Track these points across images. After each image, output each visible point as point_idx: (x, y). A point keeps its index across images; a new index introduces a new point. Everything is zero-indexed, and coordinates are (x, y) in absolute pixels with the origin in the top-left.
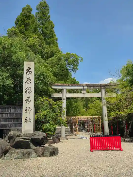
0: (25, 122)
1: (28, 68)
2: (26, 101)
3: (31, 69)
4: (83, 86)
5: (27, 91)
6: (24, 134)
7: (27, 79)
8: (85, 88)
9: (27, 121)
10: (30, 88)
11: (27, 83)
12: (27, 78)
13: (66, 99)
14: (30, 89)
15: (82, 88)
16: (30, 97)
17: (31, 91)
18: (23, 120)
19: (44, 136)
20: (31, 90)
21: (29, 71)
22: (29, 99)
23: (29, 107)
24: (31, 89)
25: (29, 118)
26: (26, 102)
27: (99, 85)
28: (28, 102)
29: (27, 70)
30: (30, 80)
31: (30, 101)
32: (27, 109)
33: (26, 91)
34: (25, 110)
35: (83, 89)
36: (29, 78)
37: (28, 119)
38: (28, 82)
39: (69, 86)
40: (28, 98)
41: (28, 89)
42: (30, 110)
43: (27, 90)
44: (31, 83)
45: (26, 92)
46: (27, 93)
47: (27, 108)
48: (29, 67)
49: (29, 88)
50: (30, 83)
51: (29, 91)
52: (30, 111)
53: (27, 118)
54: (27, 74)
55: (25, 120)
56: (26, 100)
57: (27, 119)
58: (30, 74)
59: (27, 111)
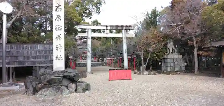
0: (56, 60)
1: (57, 5)
3: (60, 5)
4: (107, 27)
5: (58, 28)
6: (56, 72)
7: (57, 16)
8: (109, 28)
11: (57, 20)
13: (91, 38)
14: (60, 26)
15: (105, 28)
16: (60, 34)
17: (61, 29)
18: (54, 58)
19: (76, 73)
20: (61, 27)
21: (59, 7)
23: (60, 45)
27: (121, 26)
28: (58, 39)
29: (56, 7)
30: (60, 17)
31: (60, 38)
34: (56, 48)
35: (107, 29)
36: (59, 15)
37: (59, 56)
39: (93, 26)
40: (59, 36)
41: (58, 26)
42: (61, 47)
44: (61, 20)
46: (57, 31)
47: (57, 45)
50: (60, 20)
52: (61, 49)
54: (56, 10)
55: (56, 57)
56: (56, 38)
58: (60, 11)
59: (58, 49)
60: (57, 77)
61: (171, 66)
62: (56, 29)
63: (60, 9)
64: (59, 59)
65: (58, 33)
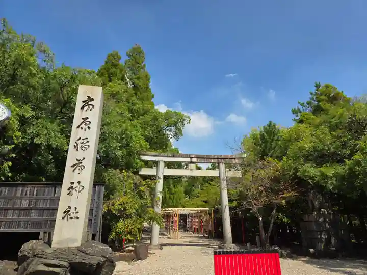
0: (63, 219)
1: (86, 98)
2: (73, 168)
3: (93, 100)
4: (191, 158)
5: (80, 145)
8: (194, 160)
9: (70, 215)
10: (87, 138)
11: (82, 128)
12: (83, 119)
13: (162, 177)
14: (85, 141)
15: (188, 160)
16: (84, 159)
17: (87, 147)
18: (60, 214)
19: (105, 257)
20: (87, 144)
21: (89, 103)
22: (82, 163)
23: (79, 183)
24: (88, 142)
25: (76, 208)
26: (73, 171)
27: (216, 157)
28: (77, 170)
29: (83, 102)
31: (83, 167)
32: (74, 186)
33: (76, 145)
34: (69, 189)
35: (191, 162)
36: (88, 118)
37: (72, 210)
38: (83, 125)
39: (168, 156)
40: (80, 161)
41: (81, 141)
42: (81, 188)
43: (78, 142)
44: (89, 128)
45: (76, 147)
46: (77, 150)
47: (72, 183)
48: (89, 97)
49: (83, 139)
50: (87, 129)
51: (83, 145)
52: (80, 191)
53: (70, 207)
54: (82, 108)
55: (64, 213)
56: (72, 166)
57: (69, 211)
58: (91, 110)
59: (74, 191)
60: (51, 269)
63: (91, 107)
65: (80, 154)
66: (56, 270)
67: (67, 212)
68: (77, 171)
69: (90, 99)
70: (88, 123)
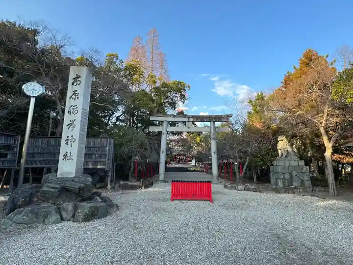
0: (63, 159)
1: (75, 76)
2: (68, 127)
3: (80, 77)
4: (188, 118)
5: (72, 111)
6: (59, 179)
7: (73, 93)
8: (191, 119)
9: (67, 157)
10: (77, 106)
12: (73, 91)
14: (75, 107)
15: (186, 119)
16: (75, 120)
17: (77, 111)
18: (61, 157)
19: (85, 184)
20: (77, 109)
21: (78, 80)
23: (72, 136)
24: (77, 108)
25: (71, 153)
26: (68, 129)
27: (208, 117)
29: (74, 79)
31: (74, 126)
33: (69, 110)
34: (66, 141)
35: (188, 121)
36: (77, 91)
37: (69, 155)
38: (74, 97)
40: (72, 122)
41: (72, 107)
42: (73, 140)
43: (71, 108)
44: (78, 98)
46: (70, 114)
47: (68, 137)
48: (77, 75)
50: (76, 99)
51: (74, 110)
52: (73, 142)
53: (67, 152)
54: (73, 84)
56: (68, 125)
57: (67, 155)
58: (79, 84)
59: (69, 142)
60: (50, 189)
61: (284, 178)
62: (69, 112)
63: (79, 82)
64: (69, 158)
65: (72, 117)
66: (53, 190)
67: (65, 156)
68: (71, 128)
69: (78, 77)
70: (77, 94)
